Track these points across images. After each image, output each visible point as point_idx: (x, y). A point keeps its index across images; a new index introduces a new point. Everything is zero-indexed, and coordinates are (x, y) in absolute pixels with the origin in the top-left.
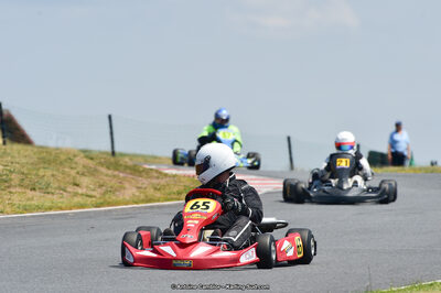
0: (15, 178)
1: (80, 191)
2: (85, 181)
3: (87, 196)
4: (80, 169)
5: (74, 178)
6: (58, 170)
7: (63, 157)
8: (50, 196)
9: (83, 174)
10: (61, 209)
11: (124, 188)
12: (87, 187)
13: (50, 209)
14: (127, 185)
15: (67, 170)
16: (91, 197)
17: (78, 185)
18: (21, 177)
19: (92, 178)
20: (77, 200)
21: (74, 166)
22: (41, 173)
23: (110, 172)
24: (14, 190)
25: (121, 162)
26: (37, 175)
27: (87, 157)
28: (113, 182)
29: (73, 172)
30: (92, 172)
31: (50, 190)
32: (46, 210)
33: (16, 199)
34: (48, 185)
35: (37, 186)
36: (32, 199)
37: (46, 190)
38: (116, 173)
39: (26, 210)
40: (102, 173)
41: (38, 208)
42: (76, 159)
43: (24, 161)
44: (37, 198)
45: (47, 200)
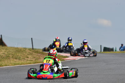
0: (11, 56)
1: (29, 59)
2: (30, 56)
3: (31, 61)
4: (28, 53)
5: (27, 56)
6: (22, 53)
7: (22, 50)
8: (21, 61)
9: (29, 54)
10: (24, 64)
11: (41, 58)
12: (31, 58)
13: (22, 64)
14: (41, 57)
15: (24, 53)
16: (32, 61)
17: (28, 58)
18: (12, 55)
19: (31, 56)
20: (28, 62)
21: (26, 52)
22: (18, 54)
23: (36, 54)
24: (11, 59)
25: (39, 51)
26: (16, 55)
27: (29, 50)
28: (37, 57)
29: (26, 54)
30: (31, 54)
31: (20, 59)
32: (21, 65)
33: (12, 62)
34: (20, 58)
35: (17, 58)
36: (16, 62)
37: (19, 59)
38: (37, 54)
39: (15, 64)
40: (34, 54)
41: (18, 64)
42: (26, 50)
43: (12, 51)
44: (17, 61)
45: (20, 62)
